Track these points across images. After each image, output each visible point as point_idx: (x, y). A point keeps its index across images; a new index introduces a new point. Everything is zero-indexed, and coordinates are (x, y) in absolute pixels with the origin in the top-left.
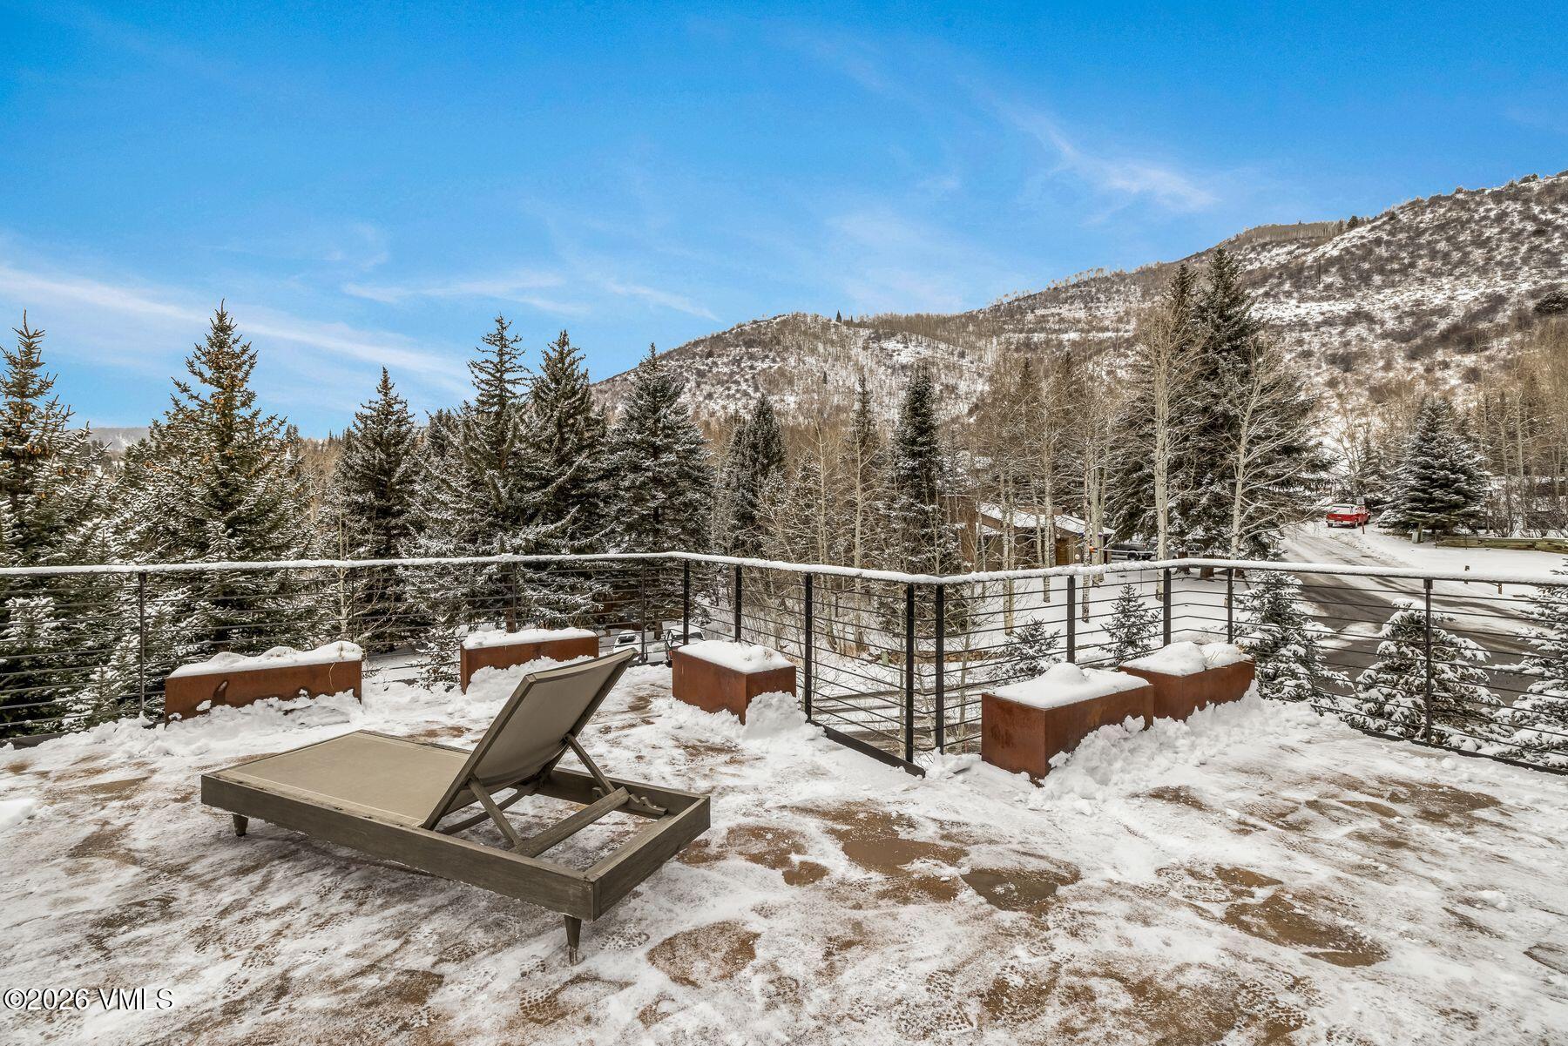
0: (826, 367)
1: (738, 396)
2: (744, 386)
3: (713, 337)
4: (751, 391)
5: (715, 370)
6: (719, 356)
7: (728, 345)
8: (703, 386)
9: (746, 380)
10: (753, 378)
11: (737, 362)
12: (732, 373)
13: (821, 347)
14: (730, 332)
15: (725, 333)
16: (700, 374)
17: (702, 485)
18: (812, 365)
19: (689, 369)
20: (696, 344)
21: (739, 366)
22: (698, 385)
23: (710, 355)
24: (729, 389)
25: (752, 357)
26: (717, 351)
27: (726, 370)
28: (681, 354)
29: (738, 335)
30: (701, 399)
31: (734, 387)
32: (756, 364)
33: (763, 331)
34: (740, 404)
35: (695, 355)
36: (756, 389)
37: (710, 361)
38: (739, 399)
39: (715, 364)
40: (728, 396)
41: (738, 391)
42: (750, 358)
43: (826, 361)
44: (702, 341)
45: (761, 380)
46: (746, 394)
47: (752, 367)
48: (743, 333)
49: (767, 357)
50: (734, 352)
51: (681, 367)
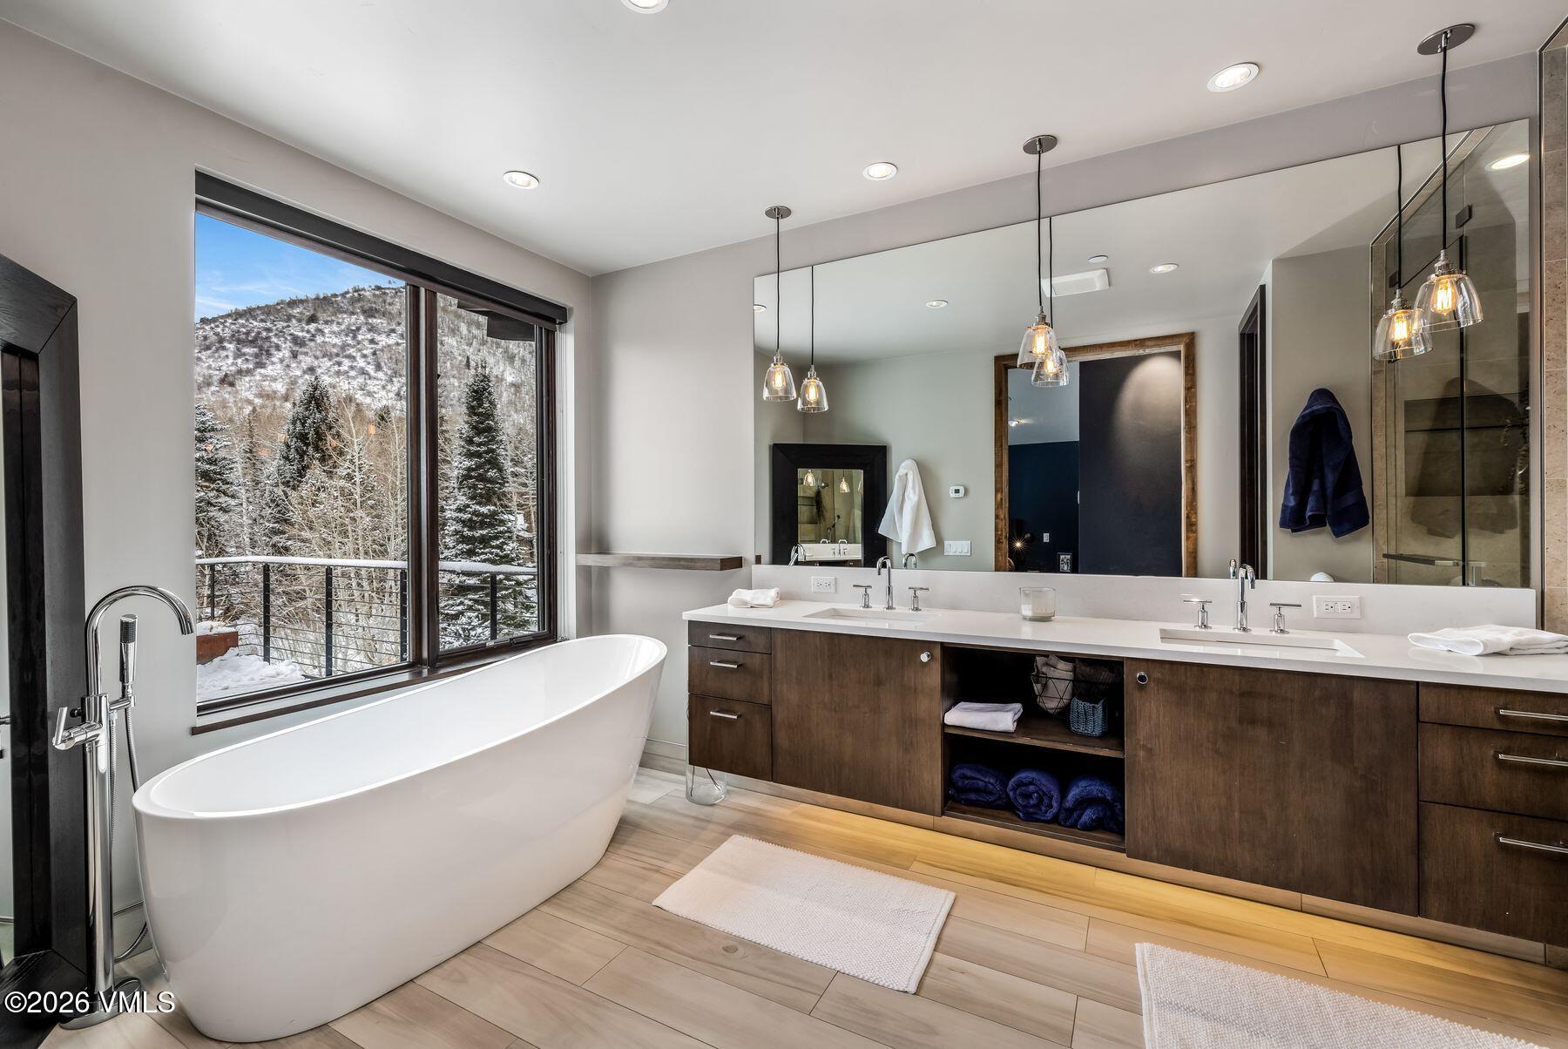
0: (470, 351)
1: (352, 373)
2: (361, 363)
3: (317, 298)
4: (370, 369)
5: (319, 339)
6: (326, 322)
7: (340, 310)
8: (300, 357)
9: (364, 356)
10: (374, 354)
11: (354, 333)
12: (344, 346)
13: (464, 328)
14: (344, 295)
15: (335, 296)
16: (297, 341)
17: (213, 481)
18: (453, 347)
19: (280, 333)
20: (293, 303)
21: (354, 337)
22: (294, 355)
23: (313, 319)
24: (339, 364)
25: (372, 329)
26: (322, 316)
27: (336, 340)
28: (268, 314)
29: (353, 301)
30: (298, 373)
31: (346, 363)
32: (378, 338)
33: (389, 300)
34: (355, 383)
35: (289, 318)
36: (378, 367)
37: (312, 327)
38: (354, 378)
39: (321, 331)
40: (338, 373)
41: (352, 368)
42: (370, 330)
43: (470, 345)
44: (301, 301)
45: (384, 357)
46: (363, 372)
47: (372, 341)
48: (360, 299)
49: (393, 331)
50: (348, 320)
51: (269, 330)
